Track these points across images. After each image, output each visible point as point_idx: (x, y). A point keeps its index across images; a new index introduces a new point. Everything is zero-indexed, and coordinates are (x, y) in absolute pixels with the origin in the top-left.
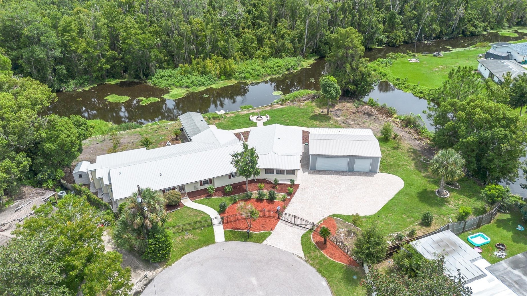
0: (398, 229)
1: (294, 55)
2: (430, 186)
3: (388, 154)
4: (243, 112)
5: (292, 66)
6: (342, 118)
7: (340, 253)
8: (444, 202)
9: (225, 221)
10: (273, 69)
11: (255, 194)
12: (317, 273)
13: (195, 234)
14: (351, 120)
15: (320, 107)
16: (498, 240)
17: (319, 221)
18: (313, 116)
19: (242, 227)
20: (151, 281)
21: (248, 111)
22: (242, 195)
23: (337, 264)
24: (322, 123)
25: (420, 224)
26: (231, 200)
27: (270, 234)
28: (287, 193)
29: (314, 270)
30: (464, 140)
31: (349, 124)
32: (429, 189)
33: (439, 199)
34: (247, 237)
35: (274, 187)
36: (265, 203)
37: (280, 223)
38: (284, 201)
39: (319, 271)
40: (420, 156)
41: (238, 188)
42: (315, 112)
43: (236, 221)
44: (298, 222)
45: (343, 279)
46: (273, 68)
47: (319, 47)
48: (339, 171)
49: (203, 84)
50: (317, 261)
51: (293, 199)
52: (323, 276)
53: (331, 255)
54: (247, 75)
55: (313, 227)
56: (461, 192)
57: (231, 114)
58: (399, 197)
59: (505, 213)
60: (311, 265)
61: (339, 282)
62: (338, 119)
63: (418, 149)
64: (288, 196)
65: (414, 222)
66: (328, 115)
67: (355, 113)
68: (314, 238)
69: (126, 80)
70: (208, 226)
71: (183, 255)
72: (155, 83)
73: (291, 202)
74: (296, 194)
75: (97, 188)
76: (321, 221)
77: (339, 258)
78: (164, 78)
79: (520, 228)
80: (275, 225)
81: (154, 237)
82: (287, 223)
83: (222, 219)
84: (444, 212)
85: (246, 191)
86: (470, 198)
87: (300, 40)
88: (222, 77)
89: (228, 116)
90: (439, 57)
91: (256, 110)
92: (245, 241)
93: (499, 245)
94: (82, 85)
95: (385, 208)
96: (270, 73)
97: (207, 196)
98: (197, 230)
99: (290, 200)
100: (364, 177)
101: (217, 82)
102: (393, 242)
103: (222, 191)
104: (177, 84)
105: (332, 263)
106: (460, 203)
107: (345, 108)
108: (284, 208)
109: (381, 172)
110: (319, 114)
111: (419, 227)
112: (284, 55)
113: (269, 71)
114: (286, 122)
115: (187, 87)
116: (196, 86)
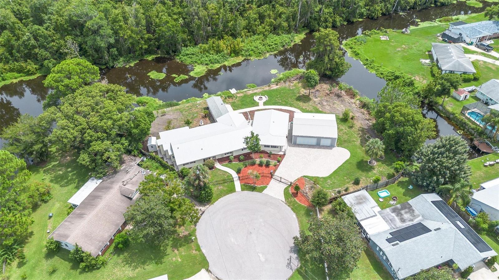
0: (340, 186)
1: (289, 32)
2: (366, 157)
3: (345, 132)
4: (249, 92)
5: (286, 43)
6: (319, 99)
7: (305, 200)
8: (372, 168)
9: (241, 178)
10: (271, 47)
11: (258, 161)
12: (291, 210)
13: (224, 186)
14: (325, 101)
15: (304, 88)
16: (395, 194)
17: (295, 180)
18: (299, 96)
19: (250, 183)
20: (204, 212)
21: (253, 91)
22: (250, 161)
23: (302, 206)
24: (304, 104)
25: (353, 183)
26: (244, 164)
27: (267, 187)
28: (277, 160)
29: (290, 209)
30: (388, 132)
31: (323, 105)
32: (365, 160)
33: (369, 167)
34: (253, 189)
35: (269, 156)
36: (264, 167)
37: (272, 181)
38: (275, 166)
39: (292, 209)
40: (366, 134)
41: (247, 156)
42: (300, 93)
43: (247, 179)
44: (282, 180)
45: (305, 214)
46: (272, 45)
47: (310, 22)
48: (311, 145)
49: (219, 62)
50: (292, 204)
51: (281, 165)
52: (294, 212)
53: (300, 201)
54: (251, 52)
55: (291, 184)
56: (384, 162)
57: (241, 94)
58: (345, 165)
59: (405, 177)
60: (288, 206)
61: (303, 216)
62: (316, 100)
63: (366, 128)
64: (278, 162)
65: (350, 182)
66: (309, 96)
67: (328, 95)
68: (291, 190)
69: (159, 55)
70: (231, 181)
71: (219, 198)
72: (182, 59)
73: (279, 167)
74: (283, 161)
75: (162, 154)
76: (296, 180)
77: (304, 203)
78: (189, 56)
79: (411, 187)
80: (269, 182)
81: (205, 190)
82: (276, 181)
83: (239, 177)
84: (370, 176)
85: (252, 158)
86: (388, 166)
87: (294, 18)
88: (232, 55)
89: (238, 95)
90: (406, 34)
91: (258, 90)
92: (252, 191)
93: (394, 197)
94: (128, 61)
95: (335, 172)
96: (269, 50)
97: (229, 162)
98: (225, 184)
99: (279, 165)
100: (326, 150)
101: (229, 59)
102: (335, 194)
103: (237, 158)
104: (199, 62)
105: (300, 205)
106: (381, 169)
107: (323, 89)
108: (275, 171)
109: (338, 146)
110: (303, 95)
111: (352, 185)
112: (280, 33)
113: (268, 48)
114: (279, 102)
115: (207, 64)
116: (213, 64)
